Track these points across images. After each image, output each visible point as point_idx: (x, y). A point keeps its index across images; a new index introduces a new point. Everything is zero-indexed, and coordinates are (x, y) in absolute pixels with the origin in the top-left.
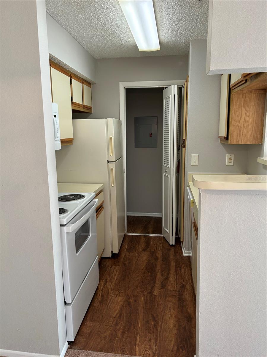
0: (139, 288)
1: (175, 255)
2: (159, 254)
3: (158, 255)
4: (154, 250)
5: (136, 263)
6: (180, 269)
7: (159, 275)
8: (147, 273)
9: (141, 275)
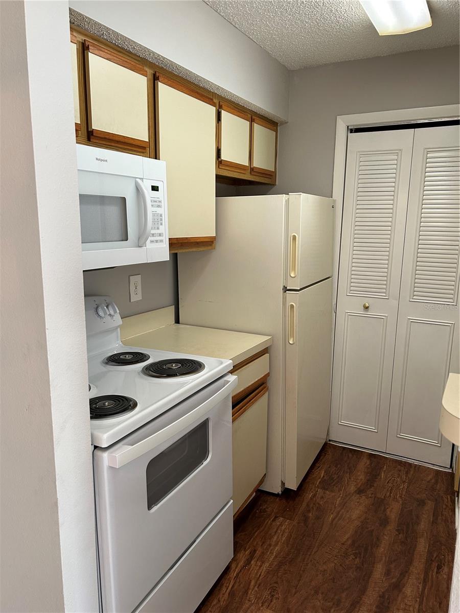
0: (320, 596)
1: (434, 522)
2: (394, 511)
3: (391, 511)
4: (383, 497)
5: (332, 522)
6: (439, 567)
7: (379, 571)
8: (352, 556)
9: (335, 559)
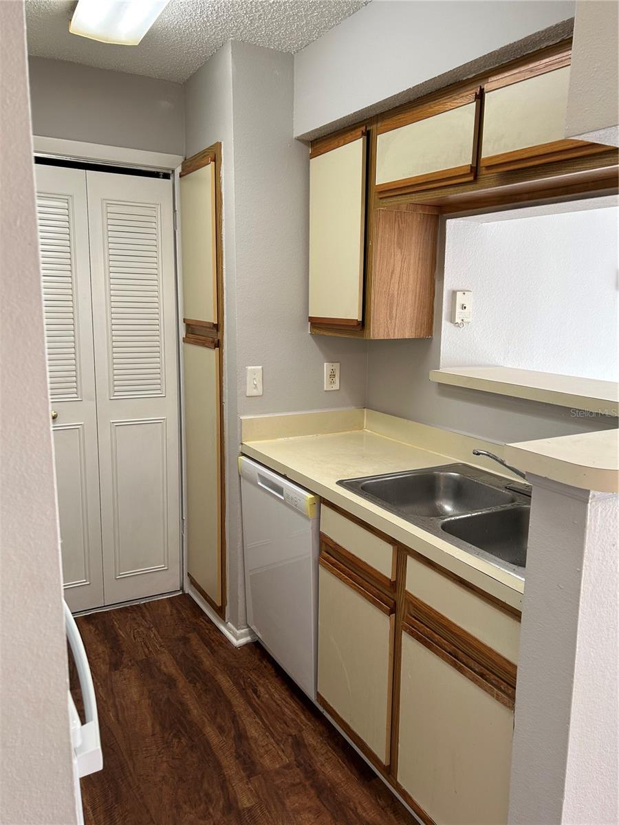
1: (213, 652)
2: (168, 664)
3: (166, 667)
4: (144, 657)
5: (118, 720)
6: (255, 691)
8: (175, 741)
9: (162, 757)
